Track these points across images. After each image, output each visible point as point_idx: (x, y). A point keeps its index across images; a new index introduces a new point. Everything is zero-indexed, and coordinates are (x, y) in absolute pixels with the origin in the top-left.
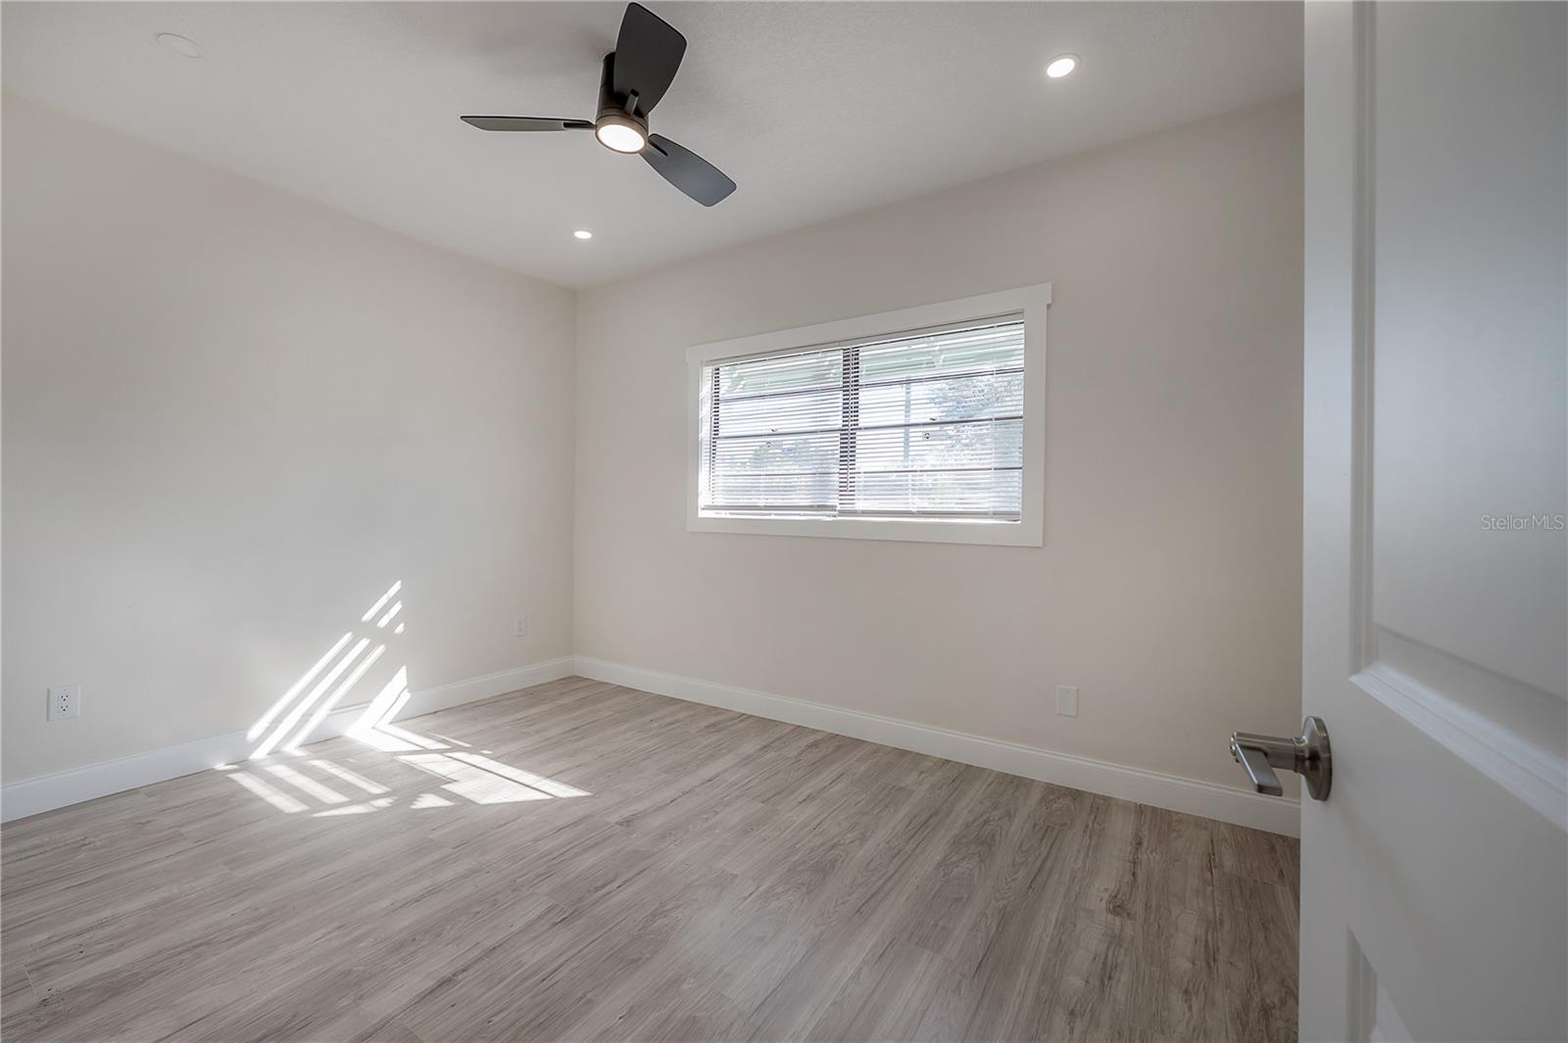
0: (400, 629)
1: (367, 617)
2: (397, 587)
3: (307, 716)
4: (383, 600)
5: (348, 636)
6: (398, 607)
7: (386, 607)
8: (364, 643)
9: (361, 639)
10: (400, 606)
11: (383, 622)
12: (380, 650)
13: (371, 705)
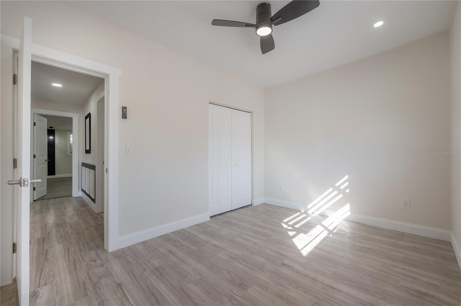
0: (348, 191)
1: (337, 185)
2: (347, 177)
3: (321, 207)
4: (342, 181)
5: (331, 189)
6: (347, 184)
7: (343, 182)
8: (336, 192)
9: (335, 191)
10: (348, 184)
11: (342, 187)
12: (341, 196)
13: (337, 211)
